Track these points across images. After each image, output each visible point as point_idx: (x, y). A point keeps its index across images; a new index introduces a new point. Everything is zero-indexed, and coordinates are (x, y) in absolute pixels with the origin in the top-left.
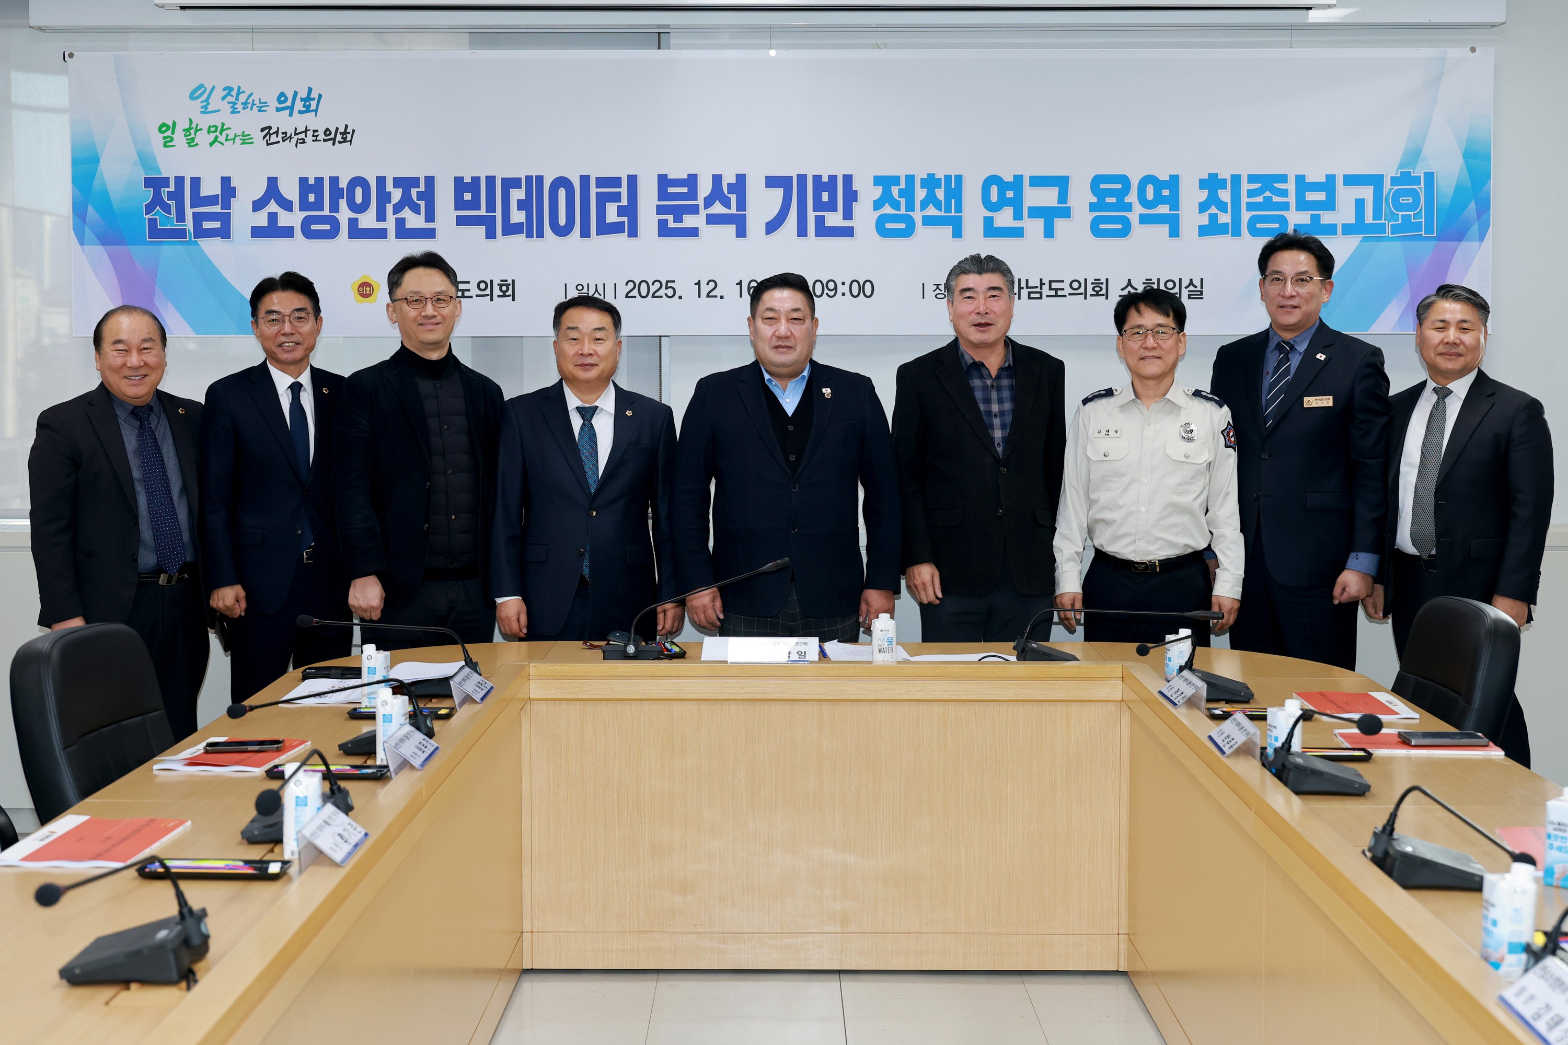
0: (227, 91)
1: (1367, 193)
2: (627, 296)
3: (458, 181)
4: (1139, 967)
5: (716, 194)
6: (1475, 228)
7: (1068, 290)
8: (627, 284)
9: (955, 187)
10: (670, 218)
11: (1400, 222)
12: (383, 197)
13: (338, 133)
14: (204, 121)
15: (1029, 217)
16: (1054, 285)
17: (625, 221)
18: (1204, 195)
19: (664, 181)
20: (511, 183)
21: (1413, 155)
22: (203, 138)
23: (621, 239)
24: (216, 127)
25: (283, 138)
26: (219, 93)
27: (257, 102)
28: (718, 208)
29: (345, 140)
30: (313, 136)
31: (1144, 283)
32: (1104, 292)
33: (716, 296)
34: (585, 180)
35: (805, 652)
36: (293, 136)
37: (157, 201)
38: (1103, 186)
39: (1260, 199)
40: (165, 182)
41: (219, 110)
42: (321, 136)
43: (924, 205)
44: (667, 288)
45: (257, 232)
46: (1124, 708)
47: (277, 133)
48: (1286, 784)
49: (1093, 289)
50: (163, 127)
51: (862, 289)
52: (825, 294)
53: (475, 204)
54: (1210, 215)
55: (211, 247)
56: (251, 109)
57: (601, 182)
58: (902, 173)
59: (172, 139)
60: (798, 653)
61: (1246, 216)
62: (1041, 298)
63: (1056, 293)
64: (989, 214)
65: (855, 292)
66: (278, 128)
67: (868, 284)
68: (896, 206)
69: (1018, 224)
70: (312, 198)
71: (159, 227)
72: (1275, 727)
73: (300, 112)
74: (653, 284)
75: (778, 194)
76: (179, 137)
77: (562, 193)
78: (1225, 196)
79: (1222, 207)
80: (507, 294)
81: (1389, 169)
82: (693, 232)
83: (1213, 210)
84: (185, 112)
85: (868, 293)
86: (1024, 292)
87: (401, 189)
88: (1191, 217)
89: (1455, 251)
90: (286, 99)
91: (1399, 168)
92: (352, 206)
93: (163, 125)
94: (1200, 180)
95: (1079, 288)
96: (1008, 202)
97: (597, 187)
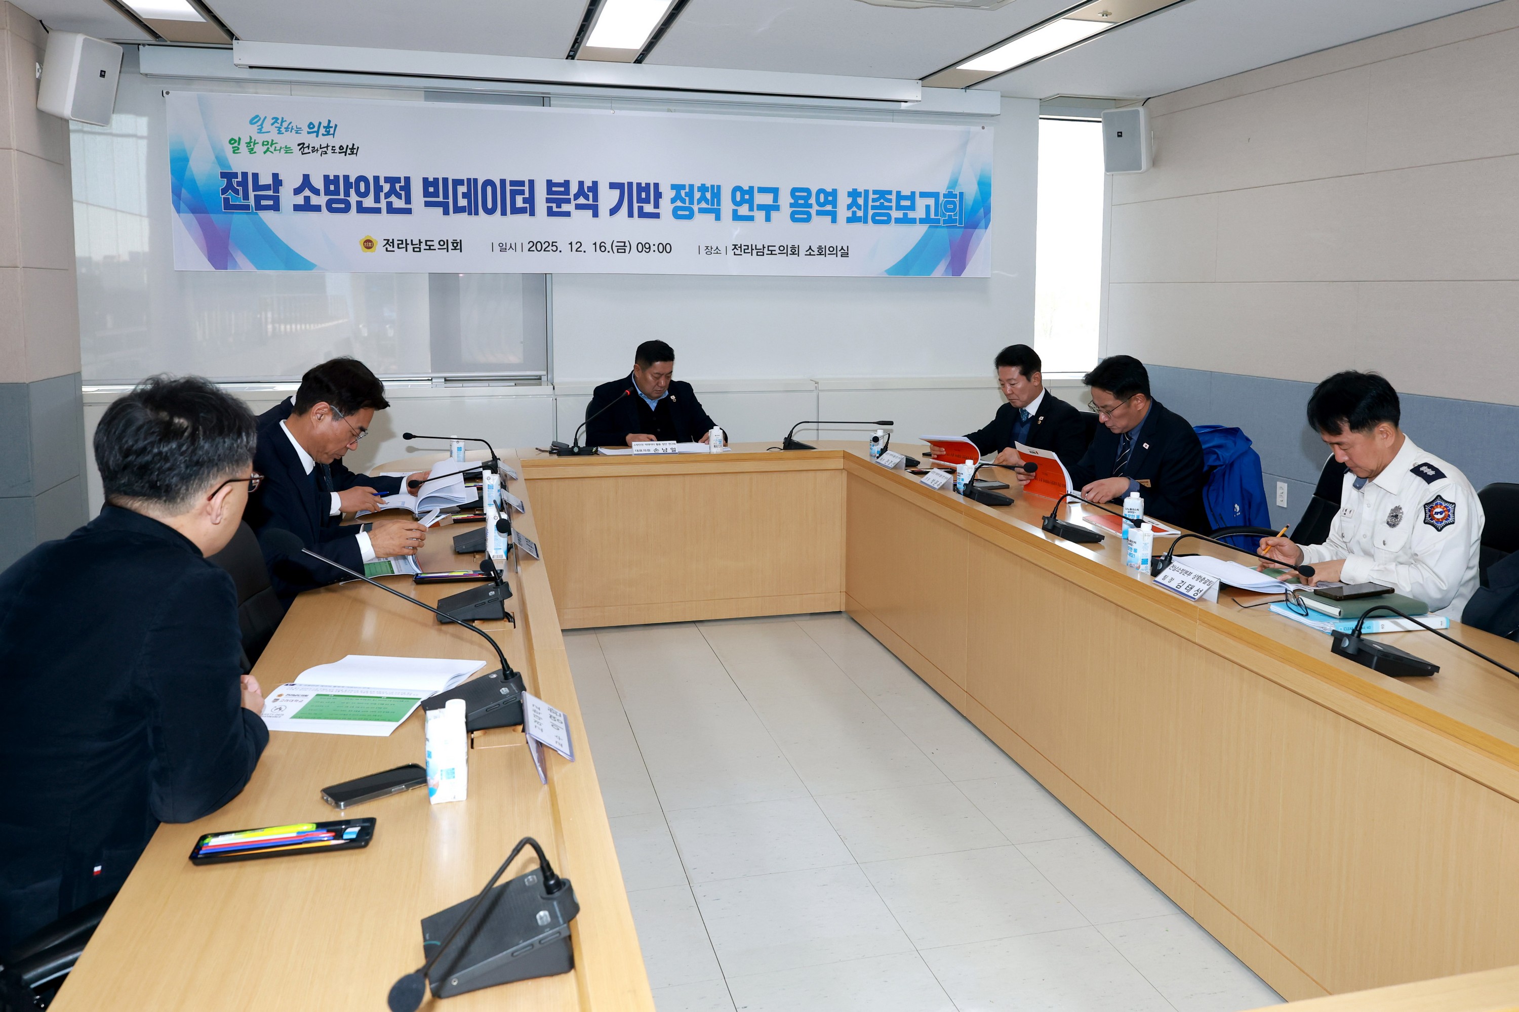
0: (274, 120)
1: (931, 202)
2: (529, 250)
3: (425, 180)
4: (855, 609)
5: (581, 192)
6: (983, 224)
7: (778, 251)
8: (529, 243)
9: (716, 192)
10: (554, 205)
11: (947, 218)
12: (378, 189)
13: (348, 149)
15: (757, 210)
16: (770, 248)
17: (527, 207)
18: (850, 200)
19: (550, 184)
20: (458, 182)
21: (954, 183)
22: (259, 149)
23: (526, 217)
24: (268, 142)
25: (312, 150)
26: (269, 121)
27: (294, 127)
28: (582, 201)
29: (352, 153)
30: (332, 150)
31: (818, 248)
32: (797, 252)
33: (581, 251)
34: (503, 182)
36: (319, 149)
37: (229, 186)
38: (797, 194)
39: (878, 204)
40: (235, 175)
41: (269, 132)
42: (337, 150)
43: (699, 202)
44: (552, 246)
45: (297, 208)
47: (308, 147)
49: (791, 251)
50: (232, 141)
51: (664, 248)
52: (644, 251)
53: (436, 194)
54: (852, 211)
55: (267, 217)
56: (291, 132)
57: (513, 183)
58: (687, 183)
59: (238, 149)
61: (871, 212)
62: (763, 255)
63: (772, 252)
64: (736, 208)
65: (661, 250)
66: (309, 144)
67: (668, 246)
68: (683, 201)
69: (751, 214)
70: (332, 188)
71: (231, 203)
73: (323, 135)
74: (544, 244)
75: (617, 193)
77: (489, 189)
78: (861, 201)
79: (859, 207)
80: (457, 248)
81: (942, 190)
82: (568, 214)
83: (854, 209)
84: (247, 132)
85: (668, 251)
86: (755, 252)
87: (389, 184)
88: (843, 213)
89: (973, 234)
90: (314, 127)
91: (947, 189)
92: (358, 193)
93: (232, 139)
94: (848, 192)
95: (783, 250)
96: (746, 201)
97: (510, 186)
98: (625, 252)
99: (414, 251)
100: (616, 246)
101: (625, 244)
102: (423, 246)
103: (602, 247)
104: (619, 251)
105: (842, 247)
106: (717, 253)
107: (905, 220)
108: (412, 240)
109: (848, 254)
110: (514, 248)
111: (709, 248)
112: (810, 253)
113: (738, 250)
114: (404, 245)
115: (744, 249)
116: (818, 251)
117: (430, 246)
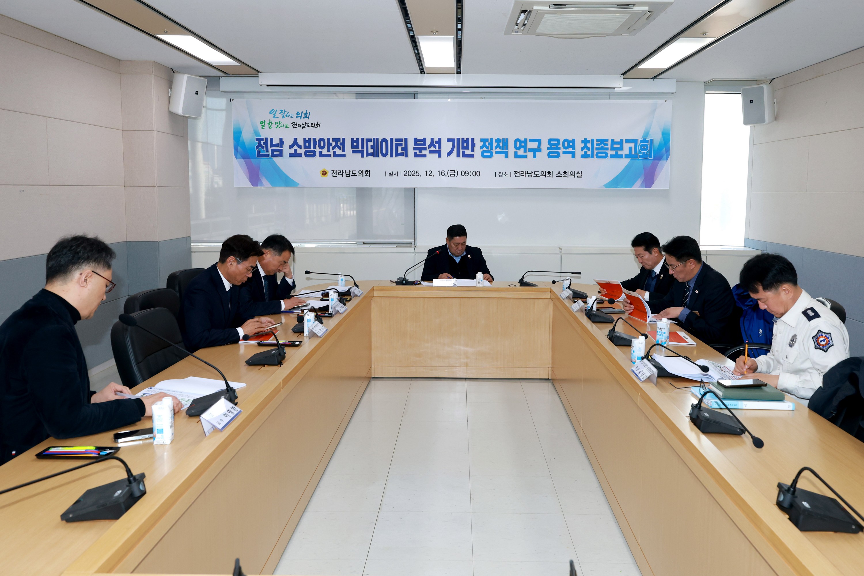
0: (281, 111)
1: (632, 145)
2: (404, 176)
3: (352, 139)
4: (554, 377)
5: (432, 144)
6: (665, 157)
8: (404, 172)
9: (505, 142)
10: (418, 151)
11: (642, 154)
12: (330, 144)
14: (274, 121)
15: (529, 152)
16: (536, 173)
17: (403, 153)
18: (583, 145)
19: (416, 140)
20: (368, 140)
21: (647, 134)
22: (274, 126)
23: (403, 158)
24: (278, 122)
25: (298, 126)
26: (278, 112)
27: (290, 115)
28: (432, 149)
29: (317, 127)
30: (308, 125)
31: (563, 173)
32: (551, 175)
34: (391, 139)
36: (301, 125)
37: (260, 145)
38: (551, 142)
39: (600, 147)
40: (262, 139)
41: (278, 117)
42: (310, 125)
43: (496, 148)
44: (417, 173)
45: (291, 155)
46: (551, 300)
47: (296, 124)
48: (590, 320)
49: (548, 174)
50: (261, 122)
51: (476, 174)
53: (357, 147)
55: (276, 159)
56: (288, 117)
57: (397, 140)
58: (489, 138)
59: (264, 126)
61: (595, 152)
62: (532, 177)
63: (537, 175)
64: (516, 151)
65: (474, 174)
67: (478, 172)
68: (487, 148)
69: (525, 154)
70: (307, 144)
71: (260, 153)
72: (589, 304)
73: (304, 118)
75: (451, 144)
76: (266, 125)
77: (384, 143)
78: (589, 145)
79: (588, 149)
80: (367, 175)
81: (639, 138)
82: (425, 156)
83: (585, 150)
84: (268, 117)
85: (478, 175)
86: (527, 175)
87: (335, 142)
88: (579, 152)
89: (659, 162)
90: (299, 114)
91: (642, 137)
92: (320, 147)
93: (262, 122)
94: (582, 140)
95: (543, 174)
96: (522, 147)
97: (395, 142)
98: (454, 176)
99: (346, 176)
100: (450, 173)
101: (455, 172)
102: (351, 174)
103: (442, 173)
104: (452, 175)
105: (578, 172)
106: (506, 176)
107: (616, 156)
108: (345, 171)
109: (581, 176)
110: (397, 175)
111: (501, 173)
112: (559, 175)
113: (517, 174)
114: (341, 173)
115: (521, 174)
117: (354, 174)
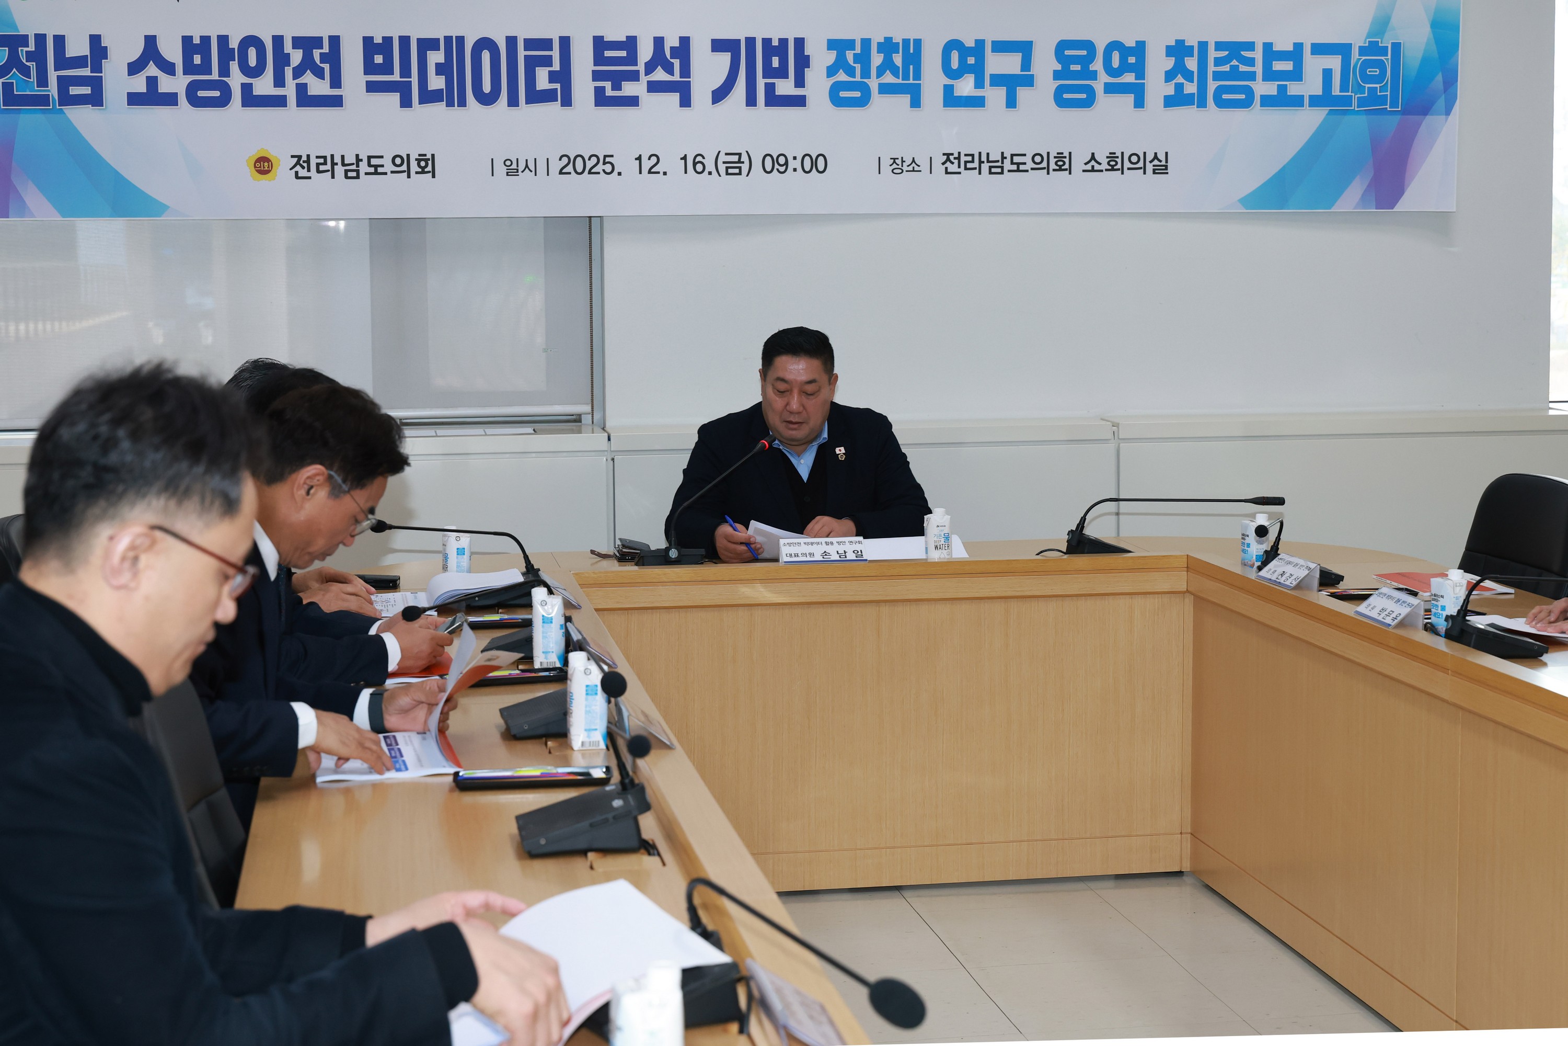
1: (1334, 63)
2: (561, 173)
3: (368, 41)
5: (658, 60)
6: (1441, 103)
7: (1030, 165)
8: (560, 159)
9: (913, 52)
10: (608, 85)
11: (1366, 95)
12: (282, 59)
15: (991, 85)
16: (1016, 159)
17: (557, 89)
18: (1170, 63)
19: (600, 44)
20: (428, 45)
21: (1381, 24)
23: (554, 108)
28: (660, 75)
31: (1108, 157)
32: (1067, 166)
33: (658, 173)
34: (511, 41)
35: (861, 551)
37: (13, 62)
38: (1067, 53)
39: (1226, 68)
40: (23, 40)
43: (880, 72)
44: (605, 163)
45: (134, 99)
49: (1056, 163)
51: (814, 164)
52: (775, 170)
53: (387, 68)
54: (1175, 83)
55: (80, 116)
57: (530, 44)
58: (857, 36)
60: (854, 552)
61: (1212, 86)
62: (1002, 173)
63: (1018, 167)
64: (949, 82)
65: (807, 168)
67: (821, 159)
68: (850, 72)
69: (979, 93)
70: (197, 59)
71: (15, 93)
74: (589, 159)
75: (725, 59)
77: (486, 56)
78: (1192, 64)
79: (1188, 76)
80: (426, 170)
81: (1357, 38)
82: (633, 101)
83: (1180, 79)
85: (821, 168)
86: (985, 167)
87: (301, 50)
88: (1157, 86)
89: (1422, 122)
91: (1368, 37)
92: (245, 69)
94: (1168, 47)
95: (1041, 162)
96: (970, 69)
97: (525, 50)
98: (740, 174)
99: (347, 177)
100: (724, 163)
101: (740, 158)
102: (364, 168)
103: (696, 164)
104: (730, 171)
106: (913, 171)
107: (1282, 100)
108: (343, 157)
109: (1166, 169)
110: (533, 169)
111: (899, 162)
112: (1093, 167)
113: (953, 163)
114: (328, 167)
115: (966, 162)
116: (1108, 163)
117: (376, 167)
